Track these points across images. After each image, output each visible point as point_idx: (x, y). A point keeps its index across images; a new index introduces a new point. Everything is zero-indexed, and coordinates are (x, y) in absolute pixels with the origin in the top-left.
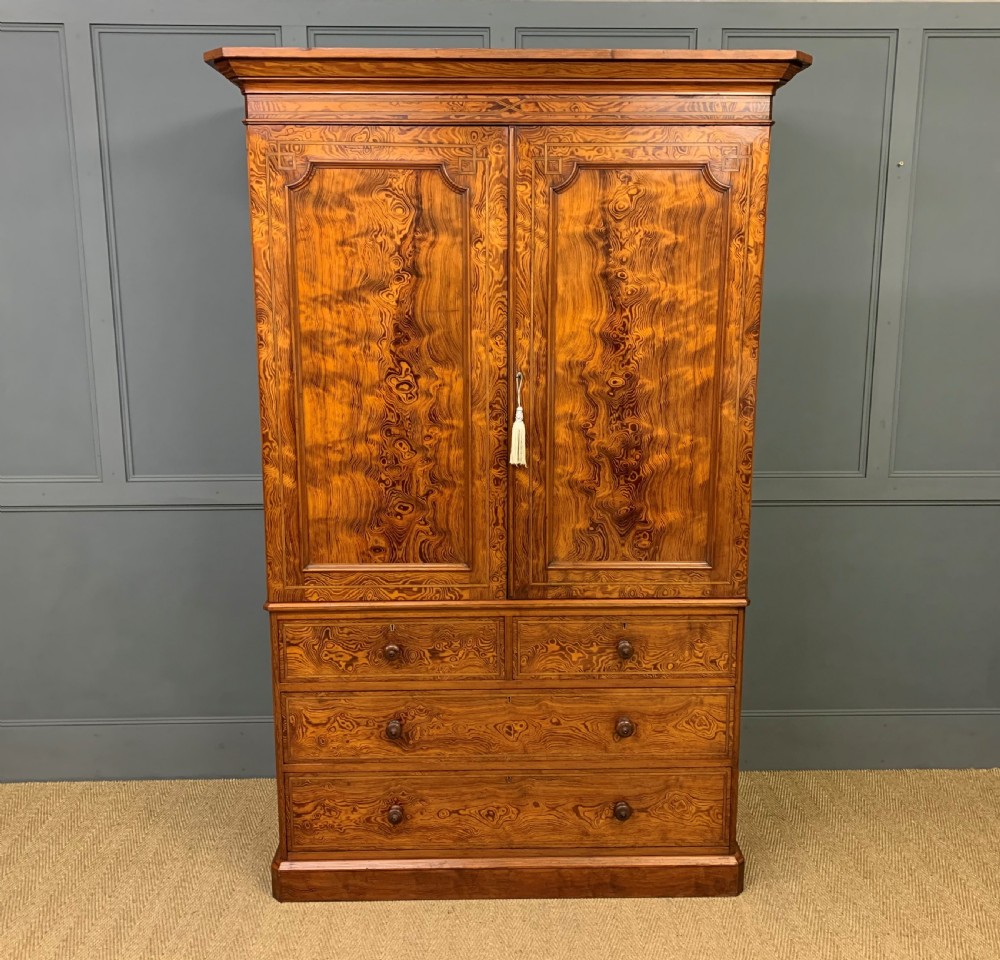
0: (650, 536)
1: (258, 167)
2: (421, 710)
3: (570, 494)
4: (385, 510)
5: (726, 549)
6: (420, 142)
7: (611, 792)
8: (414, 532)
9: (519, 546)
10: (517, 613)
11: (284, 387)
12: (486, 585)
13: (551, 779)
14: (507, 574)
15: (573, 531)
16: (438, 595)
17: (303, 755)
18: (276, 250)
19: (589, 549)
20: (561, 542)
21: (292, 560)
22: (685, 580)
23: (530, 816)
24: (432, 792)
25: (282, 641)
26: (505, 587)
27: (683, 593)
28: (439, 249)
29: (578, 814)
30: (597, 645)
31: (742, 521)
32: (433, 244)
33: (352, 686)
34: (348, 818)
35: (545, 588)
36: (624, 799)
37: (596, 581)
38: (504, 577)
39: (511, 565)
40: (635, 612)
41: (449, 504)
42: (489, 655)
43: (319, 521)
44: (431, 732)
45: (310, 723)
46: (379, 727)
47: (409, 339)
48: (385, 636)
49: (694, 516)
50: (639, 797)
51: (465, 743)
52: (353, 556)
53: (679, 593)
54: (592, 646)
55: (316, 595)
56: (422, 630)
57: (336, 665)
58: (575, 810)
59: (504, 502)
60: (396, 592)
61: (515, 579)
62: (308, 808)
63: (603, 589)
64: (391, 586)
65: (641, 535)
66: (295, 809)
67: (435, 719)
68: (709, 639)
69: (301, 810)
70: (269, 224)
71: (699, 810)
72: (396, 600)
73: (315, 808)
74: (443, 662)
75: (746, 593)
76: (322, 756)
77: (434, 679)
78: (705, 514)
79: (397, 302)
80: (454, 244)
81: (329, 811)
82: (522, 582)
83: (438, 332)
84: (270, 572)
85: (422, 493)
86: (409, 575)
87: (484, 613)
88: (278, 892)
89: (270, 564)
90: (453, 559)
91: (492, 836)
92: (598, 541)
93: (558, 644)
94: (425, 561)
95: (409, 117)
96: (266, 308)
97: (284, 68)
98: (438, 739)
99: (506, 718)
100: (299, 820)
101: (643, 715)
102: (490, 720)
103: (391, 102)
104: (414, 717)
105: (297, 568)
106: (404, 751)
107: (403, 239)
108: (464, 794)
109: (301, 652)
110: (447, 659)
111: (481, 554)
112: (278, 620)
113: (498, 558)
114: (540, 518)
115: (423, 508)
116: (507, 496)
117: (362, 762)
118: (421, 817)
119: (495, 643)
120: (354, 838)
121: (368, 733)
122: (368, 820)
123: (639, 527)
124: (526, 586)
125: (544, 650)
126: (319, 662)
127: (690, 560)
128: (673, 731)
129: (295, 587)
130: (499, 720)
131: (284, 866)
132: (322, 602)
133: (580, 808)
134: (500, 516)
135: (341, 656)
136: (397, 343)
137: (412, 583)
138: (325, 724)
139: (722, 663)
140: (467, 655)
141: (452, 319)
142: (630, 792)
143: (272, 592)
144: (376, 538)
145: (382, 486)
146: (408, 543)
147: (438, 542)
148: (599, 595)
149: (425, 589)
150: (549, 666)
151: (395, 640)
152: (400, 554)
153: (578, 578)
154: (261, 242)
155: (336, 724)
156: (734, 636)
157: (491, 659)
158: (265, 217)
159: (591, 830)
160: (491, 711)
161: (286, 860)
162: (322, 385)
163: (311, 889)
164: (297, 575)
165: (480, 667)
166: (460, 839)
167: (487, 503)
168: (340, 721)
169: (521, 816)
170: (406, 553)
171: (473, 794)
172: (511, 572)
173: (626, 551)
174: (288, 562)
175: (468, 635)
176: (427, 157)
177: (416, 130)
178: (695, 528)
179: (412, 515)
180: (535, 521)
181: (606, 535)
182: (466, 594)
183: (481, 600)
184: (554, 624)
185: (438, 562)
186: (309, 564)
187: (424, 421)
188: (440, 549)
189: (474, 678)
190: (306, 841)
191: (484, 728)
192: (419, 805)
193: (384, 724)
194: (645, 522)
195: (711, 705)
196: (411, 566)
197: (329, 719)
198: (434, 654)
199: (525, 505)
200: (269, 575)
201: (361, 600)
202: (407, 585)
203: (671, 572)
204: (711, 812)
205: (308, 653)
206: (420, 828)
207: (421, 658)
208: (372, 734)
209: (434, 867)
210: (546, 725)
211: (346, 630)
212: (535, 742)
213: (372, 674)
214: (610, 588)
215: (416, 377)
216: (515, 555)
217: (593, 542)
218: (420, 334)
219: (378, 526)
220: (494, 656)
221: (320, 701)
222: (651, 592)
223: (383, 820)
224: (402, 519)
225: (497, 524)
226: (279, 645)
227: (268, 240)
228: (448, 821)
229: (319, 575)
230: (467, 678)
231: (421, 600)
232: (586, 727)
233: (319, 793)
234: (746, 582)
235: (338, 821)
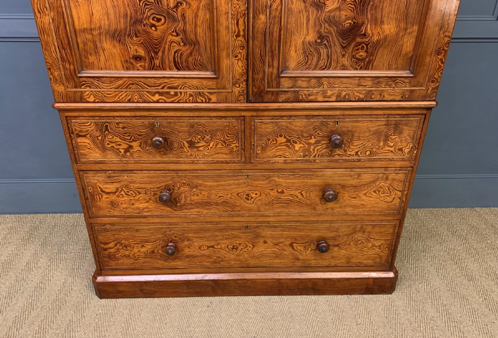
0: (367, 48)
2: (184, 184)
3: (303, 8)
4: (141, 22)
5: (428, 59)
7: (315, 234)
8: (168, 43)
9: (258, 56)
10: (255, 114)
12: (230, 91)
13: (275, 227)
14: (247, 81)
15: (303, 43)
16: (191, 98)
17: (102, 213)
19: (315, 59)
20: (293, 53)
21: (67, 66)
22: (390, 86)
23: (261, 248)
24: (195, 236)
25: (73, 133)
26: (245, 92)
27: (387, 97)
29: (293, 248)
30: (315, 137)
31: (446, 34)
33: (131, 167)
34: (139, 251)
35: (278, 93)
36: (324, 239)
37: (319, 87)
38: (244, 83)
39: (250, 73)
40: (347, 112)
41: (196, 16)
42: (233, 145)
43: (84, 31)
44: (193, 198)
45: (104, 192)
46: (155, 194)
48: (153, 130)
49: (406, 29)
50: (334, 238)
51: (217, 205)
52: (119, 64)
53: (384, 96)
54: (311, 138)
55: (92, 96)
56: (181, 126)
57: (117, 152)
58: (291, 245)
59: (245, 14)
60: (157, 95)
61: (254, 86)
62: (111, 245)
63: (324, 93)
64: (153, 90)
65: (360, 47)
66: (102, 246)
67: (195, 190)
68: (401, 133)
69: (107, 246)
71: (373, 245)
72: (157, 102)
73: (116, 245)
74: (198, 150)
75: (436, 96)
76: (116, 213)
77: (193, 162)
78: (416, 28)
81: (126, 247)
82: (259, 88)
84: (51, 77)
85: (172, 5)
86: (166, 80)
87: (229, 114)
88: (98, 293)
89: (49, 69)
90: (202, 67)
91: (236, 261)
92: (323, 52)
93: (285, 137)
94: (179, 69)
98: (197, 203)
99: (245, 189)
100: (106, 252)
101: (343, 187)
102: (234, 190)
104: (179, 188)
105: (73, 73)
106: (174, 210)
108: (217, 236)
109: (88, 141)
110: (201, 149)
111: (225, 63)
112: (66, 117)
113: (239, 67)
114: (276, 29)
115: (174, 20)
116: (248, 9)
117: (145, 217)
118: (189, 250)
119: (237, 137)
120: (145, 262)
121: (147, 198)
122: (153, 252)
123: (359, 40)
124: (262, 92)
125: (275, 142)
126: (104, 149)
127: (397, 69)
128: (364, 197)
129: (75, 90)
130: (240, 190)
131: (100, 279)
132: (98, 102)
133: (294, 244)
134: (241, 28)
135: (120, 145)
137: (169, 88)
138: (115, 192)
139: (407, 151)
140: (216, 145)
142: (329, 234)
143: (56, 94)
144: (136, 47)
146: (163, 52)
147: (189, 51)
148: (320, 99)
149: (181, 93)
150: (278, 154)
151: (161, 134)
152: (157, 62)
153: (304, 84)
155: (123, 193)
156: (420, 130)
157: (235, 148)
159: (301, 257)
160: (234, 184)
161: (101, 275)
163: (119, 292)
164: (74, 79)
165: (226, 154)
166: (215, 262)
167: (230, 15)
168: (126, 190)
169: (255, 249)
170: (163, 61)
171: (223, 236)
172: (250, 79)
173: (346, 61)
174: (65, 68)
175: (216, 130)
178: (405, 41)
179: (165, 25)
180: (271, 34)
181: (330, 46)
182: (214, 98)
183: (226, 103)
184: (283, 122)
185: (189, 69)
186: (82, 70)
188: (190, 59)
189: (222, 162)
190: (113, 264)
191: (230, 196)
192: (186, 243)
193: (158, 193)
194: (365, 35)
195: (393, 180)
196: (167, 73)
197: (117, 189)
198: (191, 144)
199: (262, 17)
200: (51, 79)
201: (129, 101)
202: (165, 90)
203: (381, 80)
204: (382, 247)
205: (94, 142)
206: (188, 257)
207: (182, 147)
208: (150, 199)
209: (198, 279)
210: (273, 193)
211: (121, 125)
212: (266, 205)
213: (145, 157)
214: (329, 93)
216: (254, 64)
217: (319, 54)
219: (137, 36)
220: (236, 146)
221: (109, 177)
222: (362, 96)
223: (163, 252)
224: (156, 30)
225: (238, 36)
226: (71, 136)
228: (206, 252)
229: (92, 80)
230: (217, 162)
231: (178, 102)
232: (302, 195)
233: (117, 236)
234: (437, 88)
235: (132, 253)
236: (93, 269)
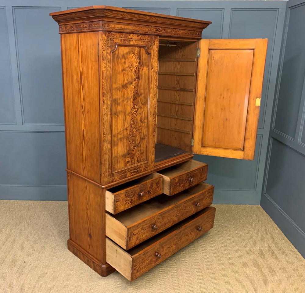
1: (104, 45)
4: (130, 150)
6: (142, 39)
8: (136, 155)
11: (109, 117)
12: (151, 165)
18: (108, 73)
21: (109, 171)
28: (144, 71)
32: (143, 69)
38: (154, 162)
41: (144, 145)
43: (115, 157)
47: (136, 98)
52: (123, 166)
60: (133, 173)
70: (107, 64)
72: (133, 175)
79: (134, 87)
80: (147, 69)
83: (143, 95)
85: (138, 143)
86: (135, 167)
90: (144, 160)
94: (138, 163)
95: (140, 32)
96: (105, 92)
97: (117, 14)
103: (136, 27)
105: (111, 173)
107: (136, 68)
111: (150, 157)
113: (153, 157)
115: (138, 147)
129: (110, 179)
134: (154, 145)
136: (134, 100)
137: (136, 169)
141: (146, 91)
144: (128, 158)
145: (130, 143)
146: (135, 158)
147: (141, 156)
149: (139, 170)
154: (104, 70)
158: (106, 62)
162: (117, 115)
164: (110, 175)
167: (152, 142)
170: (134, 161)
174: (108, 171)
176: (142, 44)
177: (141, 36)
179: (136, 150)
182: (147, 169)
185: (141, 162)
187: (139, 122)
188: (141, 158)
196: (136, 165)
201: (125, 178)
215: (138, 109)
218: (139, 96)
219: (129, 155)
224: (134, 151)
225: (153, 148)
227: (106, 70)
231: (138, 174)
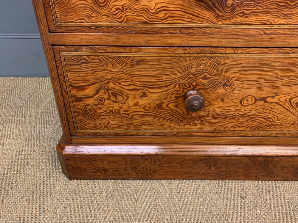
17: (74, 19)
24: (240, 76)
34: (136, 104)
62: (90, 91)
66: (74, 92)
69: (81, 94)
73: (98, 92)
76: (102, 22)
81: (115, 95)
88: (66, 171)
100: (80, 105)
106: (218, 16)
117: (157, 32)
118: (221, 104)
120: (142, 124)
122: (159, 106)
131: (69, 150)
161: (70, 143)
163: (99, 170)
166: (258, 127)
171: (289, 78)
190: (91, 125)
192: (221, 91)
209: (227, 154)
223: (176, 106)
228: (252, 109)
233: (100, 74)
235: (125, 107)
236: (59, 134)
